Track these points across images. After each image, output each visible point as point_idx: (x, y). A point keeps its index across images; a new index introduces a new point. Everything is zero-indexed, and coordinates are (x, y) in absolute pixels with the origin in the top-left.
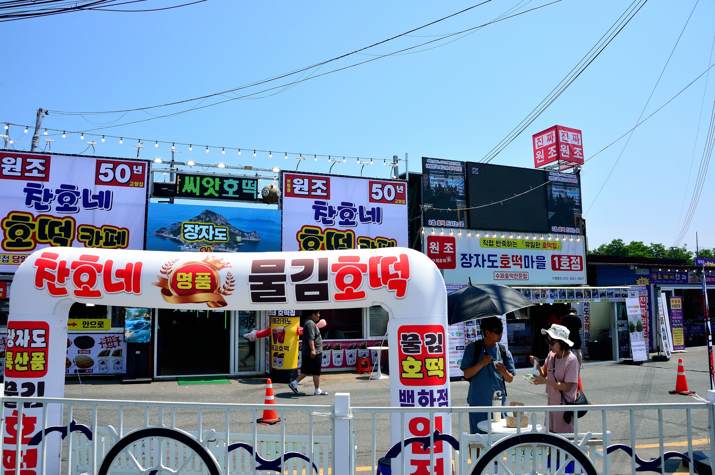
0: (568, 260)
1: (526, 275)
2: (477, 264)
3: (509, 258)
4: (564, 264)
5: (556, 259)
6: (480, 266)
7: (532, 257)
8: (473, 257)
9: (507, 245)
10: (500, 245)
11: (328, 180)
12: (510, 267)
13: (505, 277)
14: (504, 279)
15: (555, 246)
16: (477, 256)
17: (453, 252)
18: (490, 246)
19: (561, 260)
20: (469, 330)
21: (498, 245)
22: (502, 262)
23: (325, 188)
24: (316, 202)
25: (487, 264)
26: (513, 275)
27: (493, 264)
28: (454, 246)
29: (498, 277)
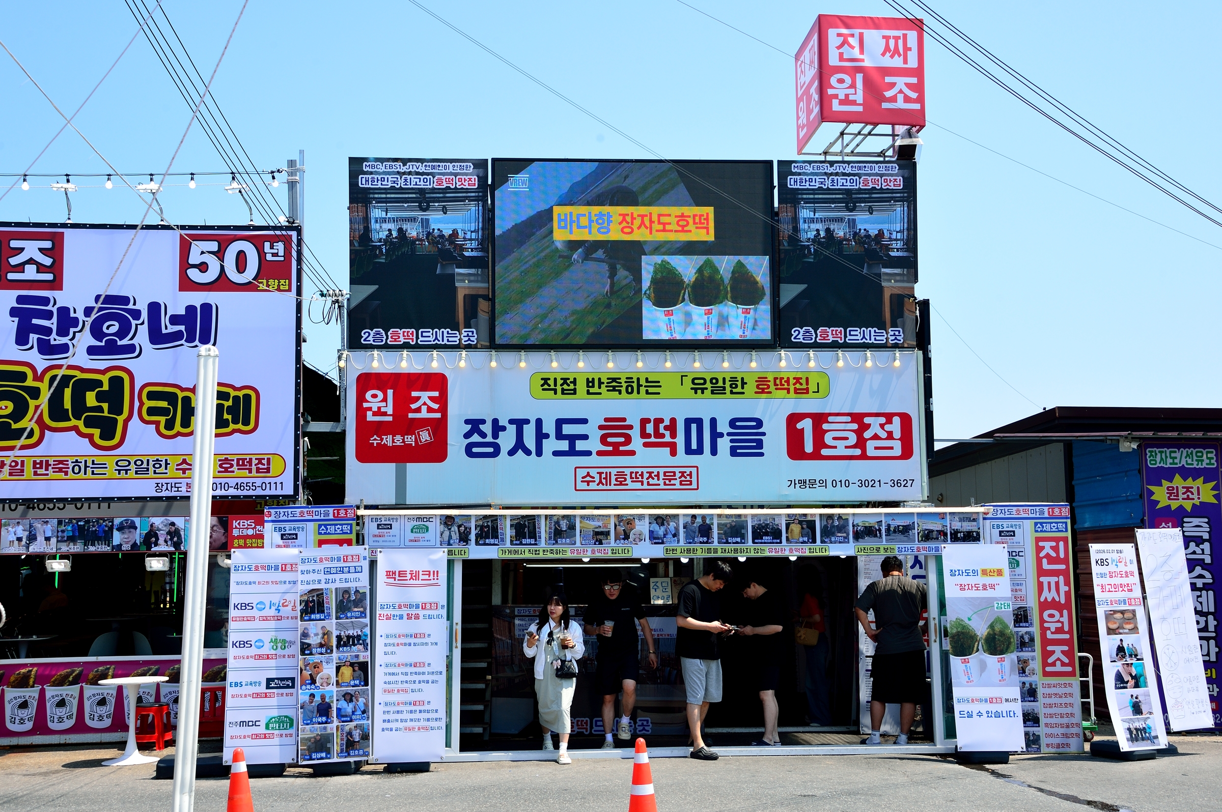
0: (855, 426)
1: (690, 475)
2: (520, 445)
3: (630, 427)
4: (835, 439)
5: (806, 425)
6: (528, 452)
7: (713, 422)
8: (504, 429)
9: (623, 390)
10: (599, 391)
11: (57, 241)
12: (632, 453)
13: (613, 482)
14: (608, 487)
15: (804, 386)
16: (520, 424)
17: (438, 415)
18: (563, 393)
19: (825, 426)
20: (312, 632)
21: (592, 390)
22: (603, 440)
23: (48, 261)
24: (20, 299)
25: (551, 445)
26: (642, 475)
27: (572, 445)
28: (442, 401)
29: (588, 483)
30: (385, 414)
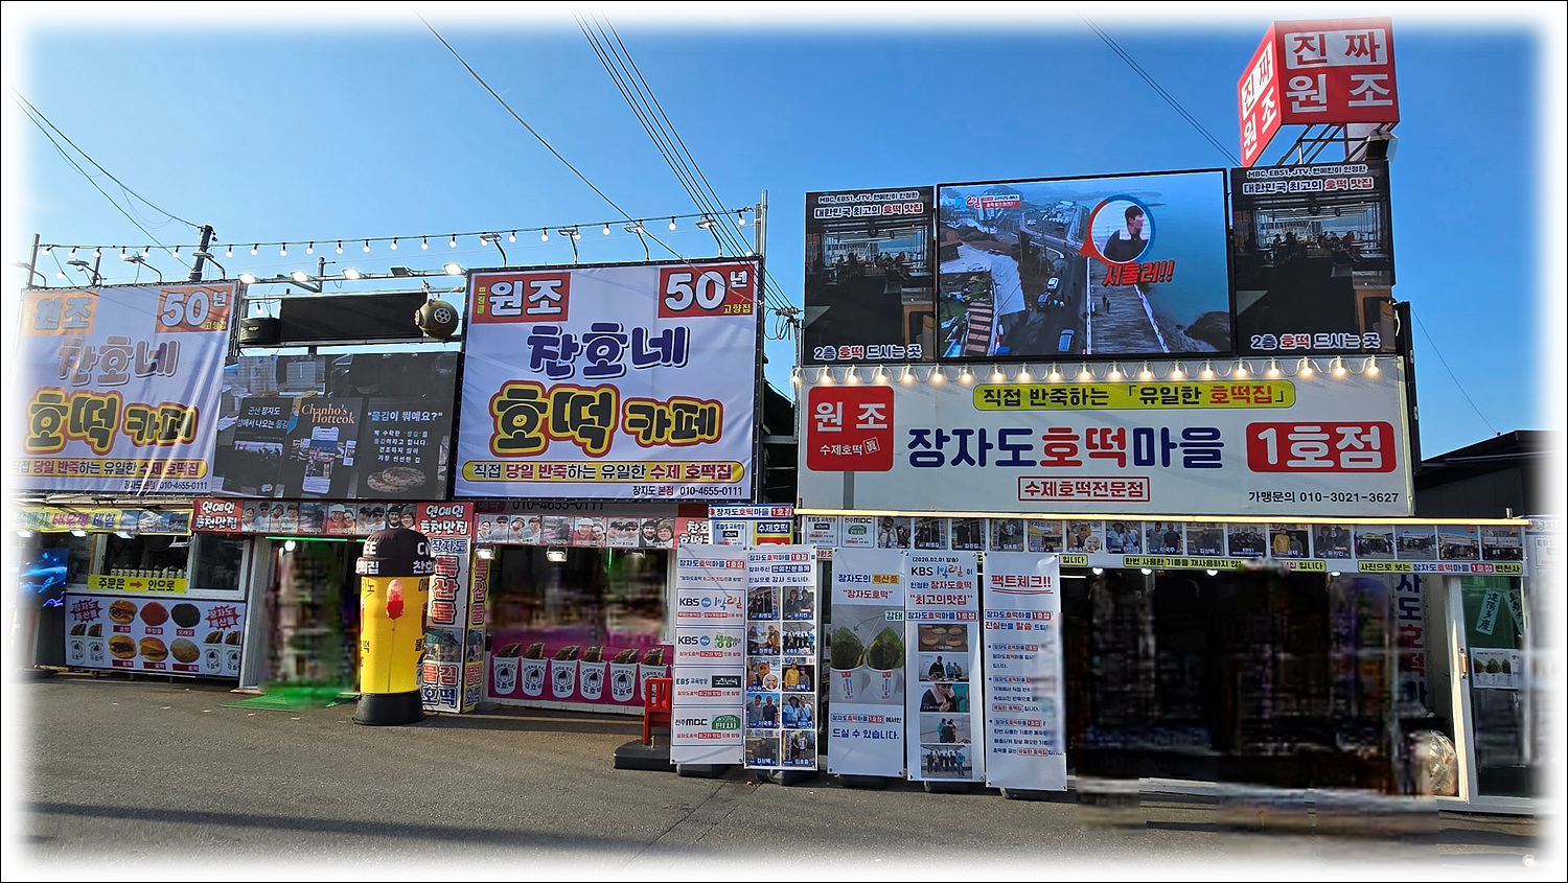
1: (1141, 486)
4: (1302, 450)
5: (1270, 436)
7: (1165, 432)
8: (947, 439)
9: (1069, 400)
10: (1043, 402)
11: (565, 279)
12: (1079, 463)
13: (1059, 492)
14: (1053, 497)
15: (1266, 395)
16: (963, 434)
17: (885, 426)
18: (1006, 404)
19: (1291, 437)
20: (759, 631)
21: (1035, 401)
22: (1048, 450)
23: (557, 297)
24: (536, 330)
25: (994, 454)
26: (1089, 485)
28: (888, 413)
29: (1032, 492)
30: (835, 425)
